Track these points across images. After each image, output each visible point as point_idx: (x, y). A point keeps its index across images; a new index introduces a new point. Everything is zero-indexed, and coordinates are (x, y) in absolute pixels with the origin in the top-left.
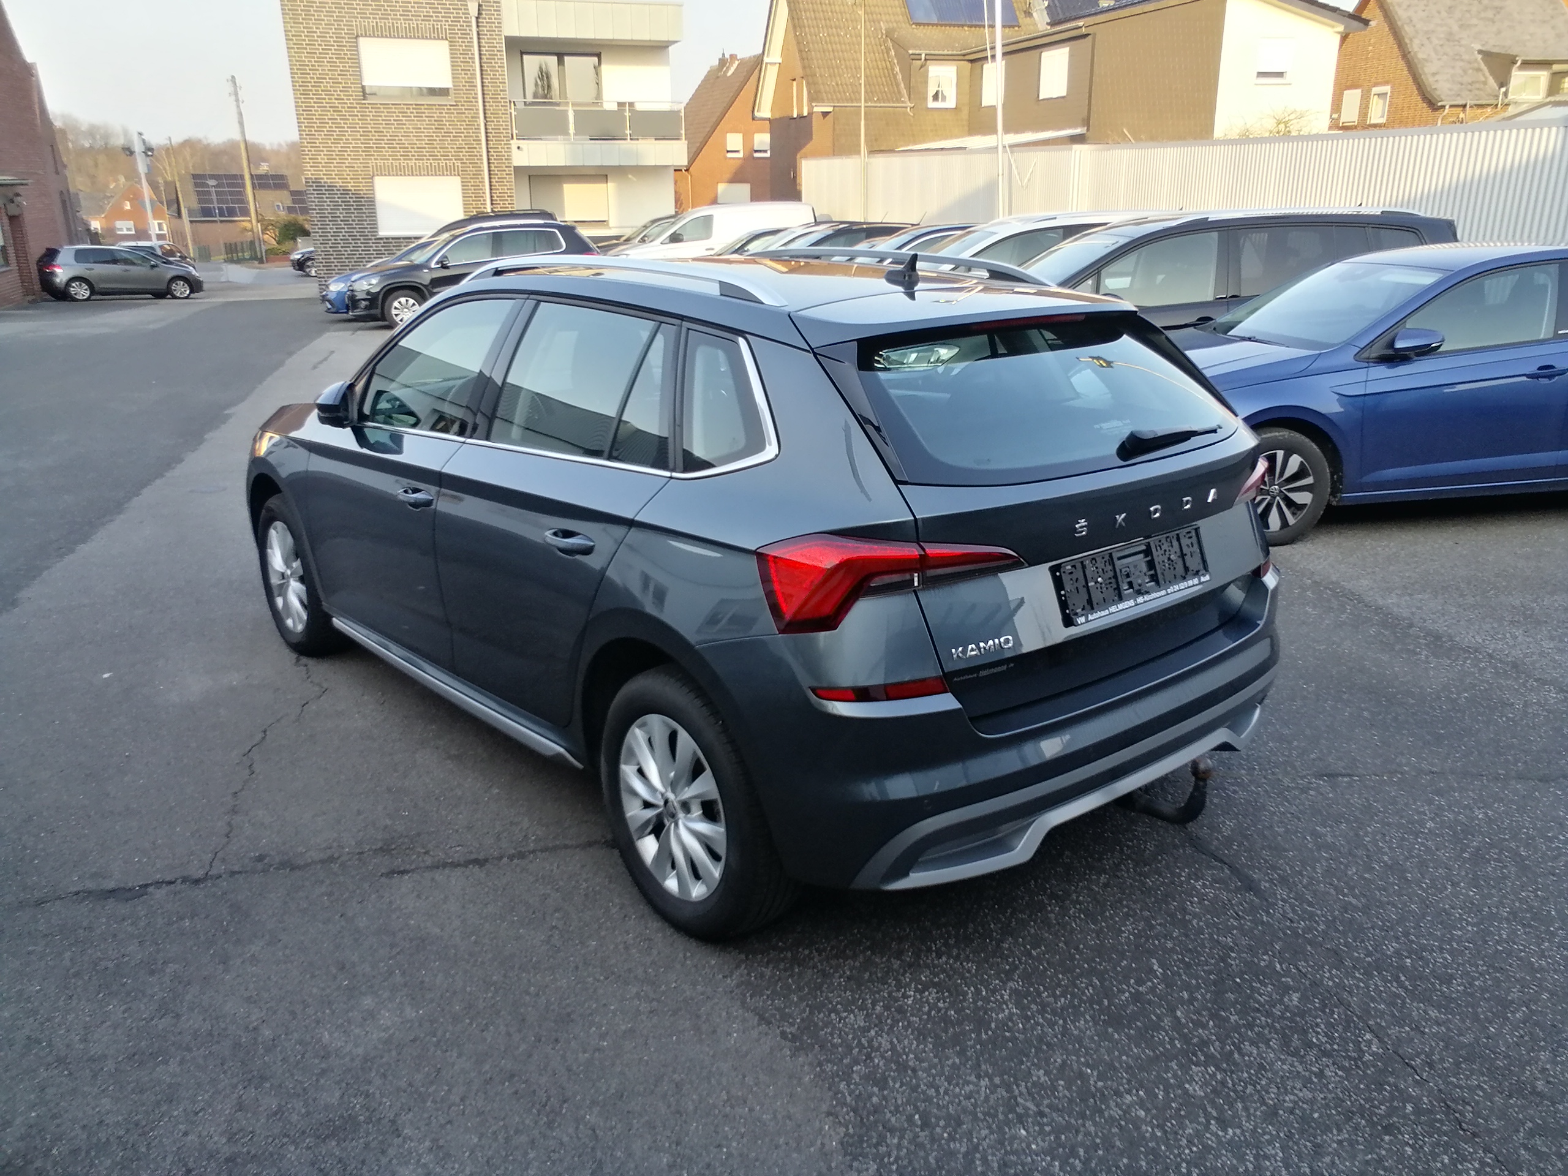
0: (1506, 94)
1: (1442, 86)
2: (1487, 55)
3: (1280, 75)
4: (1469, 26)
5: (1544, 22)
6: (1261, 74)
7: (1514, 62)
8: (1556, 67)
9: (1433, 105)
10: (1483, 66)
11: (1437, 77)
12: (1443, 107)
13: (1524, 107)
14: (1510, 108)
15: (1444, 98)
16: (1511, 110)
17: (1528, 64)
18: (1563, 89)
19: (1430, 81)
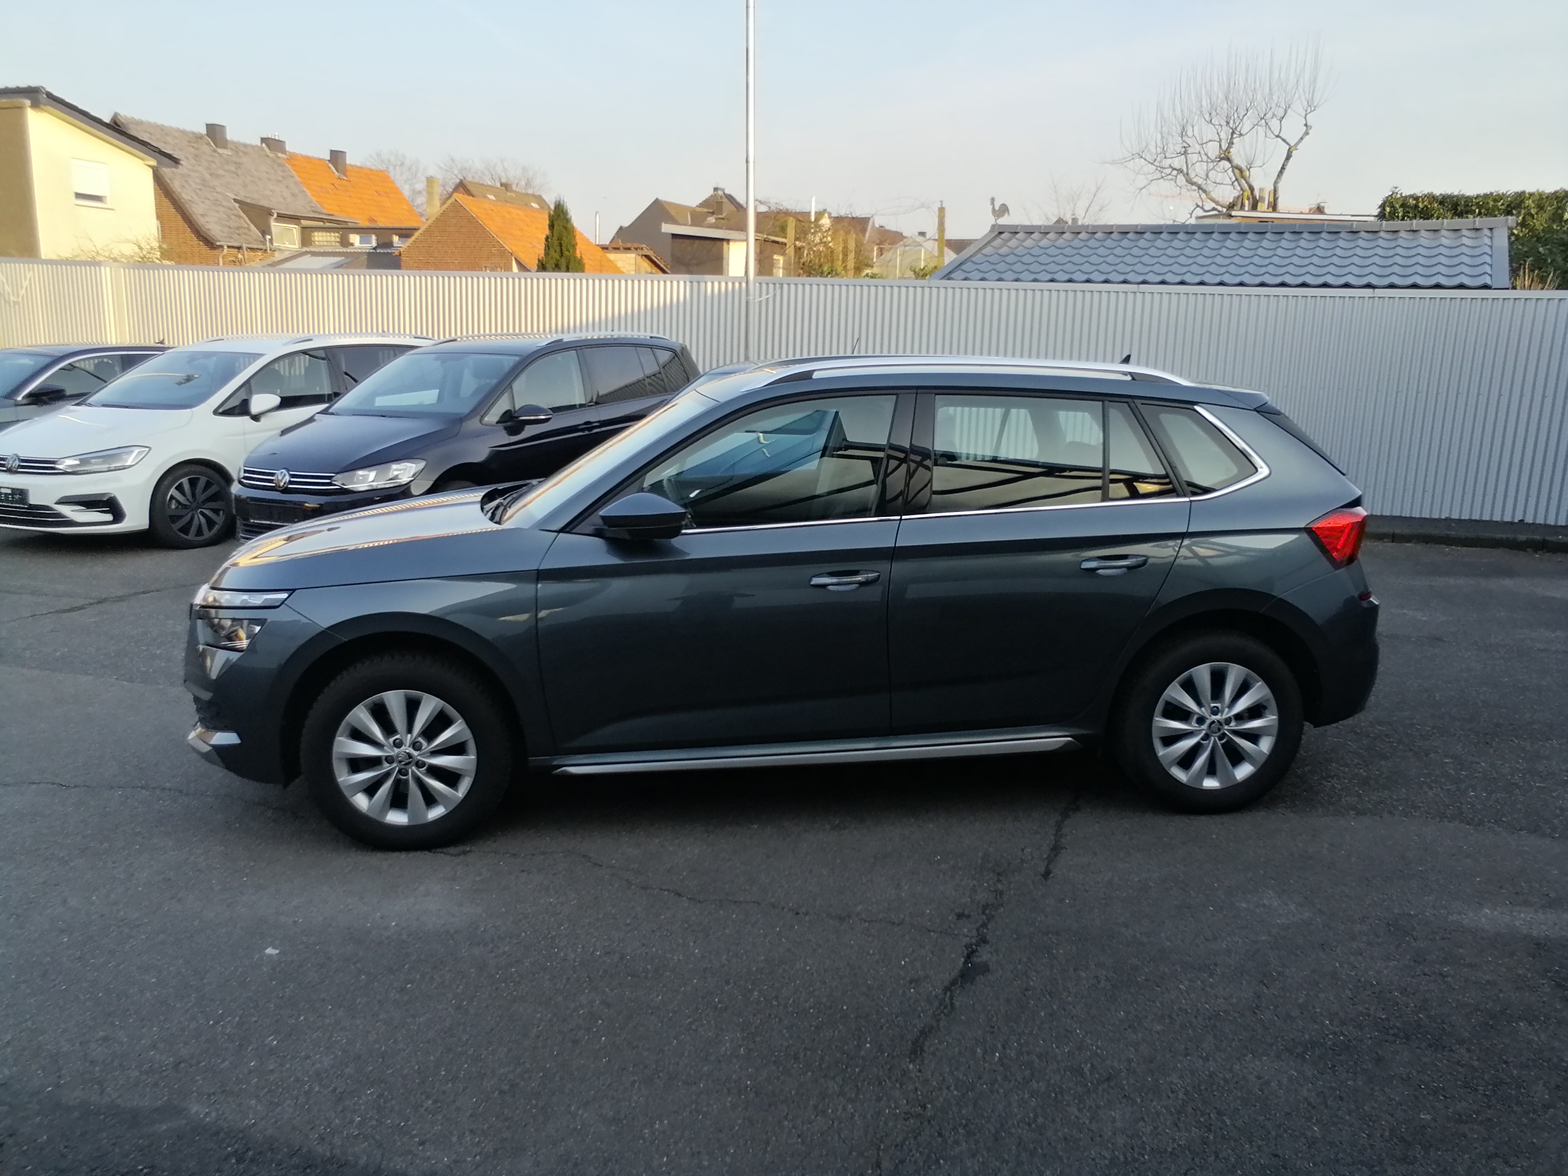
0: (271, 240)
1: (213, 226)
2: (245, 206)
3: (98, 198)
4: (218, 176)
5: (279, 181)
6: (79, 196)
7: (271, 215)
8: (304, 223)
9: (210, 243)
10: (242, 214)
11: (207, 219)
12: (222, 247)
13: (287, 254)
14: (276, 254)
15: (220, 239)
16: (278, 256)
17: (282, 217)
18: (314, 242)
19: (201, 221)
